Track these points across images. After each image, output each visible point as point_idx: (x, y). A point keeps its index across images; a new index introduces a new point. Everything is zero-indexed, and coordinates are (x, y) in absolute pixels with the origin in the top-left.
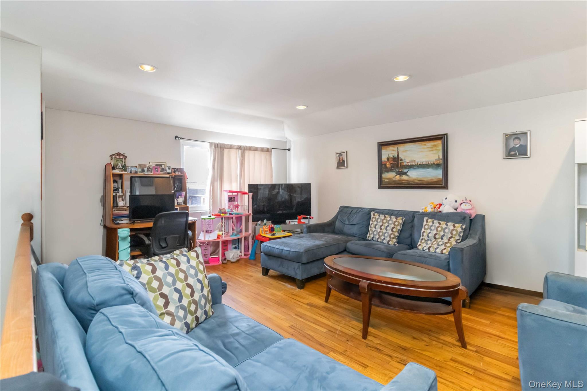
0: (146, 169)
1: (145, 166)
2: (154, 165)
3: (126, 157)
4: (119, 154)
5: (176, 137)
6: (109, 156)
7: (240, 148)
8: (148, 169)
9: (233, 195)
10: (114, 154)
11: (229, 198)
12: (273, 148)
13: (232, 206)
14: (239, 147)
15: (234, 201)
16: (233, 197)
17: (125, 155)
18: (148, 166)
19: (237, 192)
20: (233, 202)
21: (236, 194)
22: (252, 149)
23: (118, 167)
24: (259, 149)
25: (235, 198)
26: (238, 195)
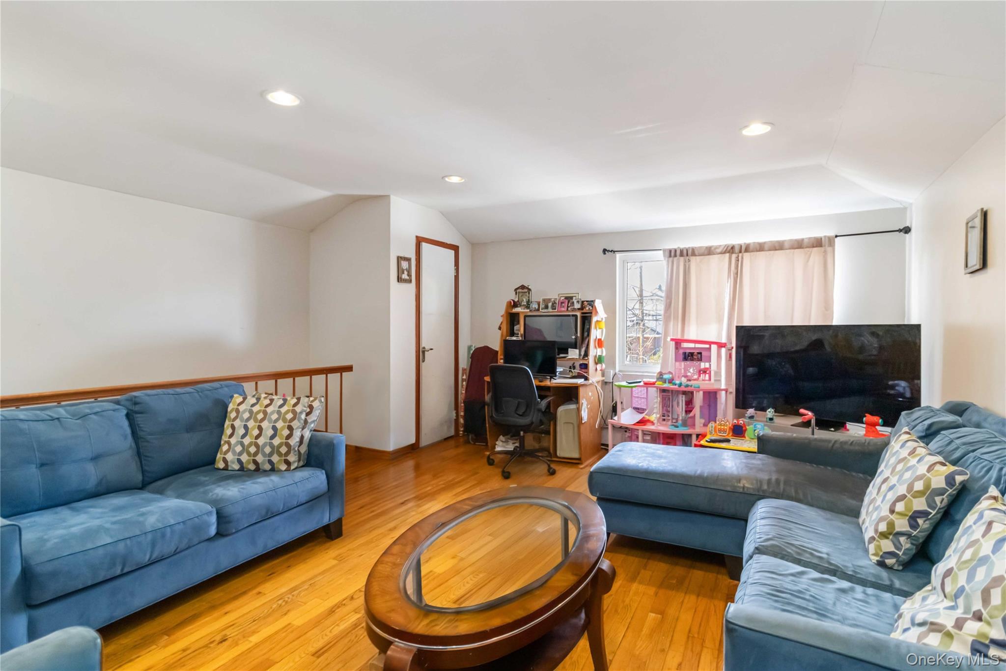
0: (550, 305)
1: (550, 300)
2: (563, 298)
3: (529, 290)
4: (523, 287)
5: (605, 251)
6: (514, 290)
7: (731, 250)
8: (552, 304)
9: (695, 348)
10: (517, 287)
11: (685, 353)
12: (836, 236)
13: (694, 370)
14: (730, 248)
15: (700, 360)
16: (696, 351)
17: (530, 287)
18: (553, 300)
19: (710, 343)
20: (696, 363)
21: (707, 346)
22: (766, 247)
23: (523, 304)
24: (786, 245)
25: (702, 354)
26: (709, 349)
